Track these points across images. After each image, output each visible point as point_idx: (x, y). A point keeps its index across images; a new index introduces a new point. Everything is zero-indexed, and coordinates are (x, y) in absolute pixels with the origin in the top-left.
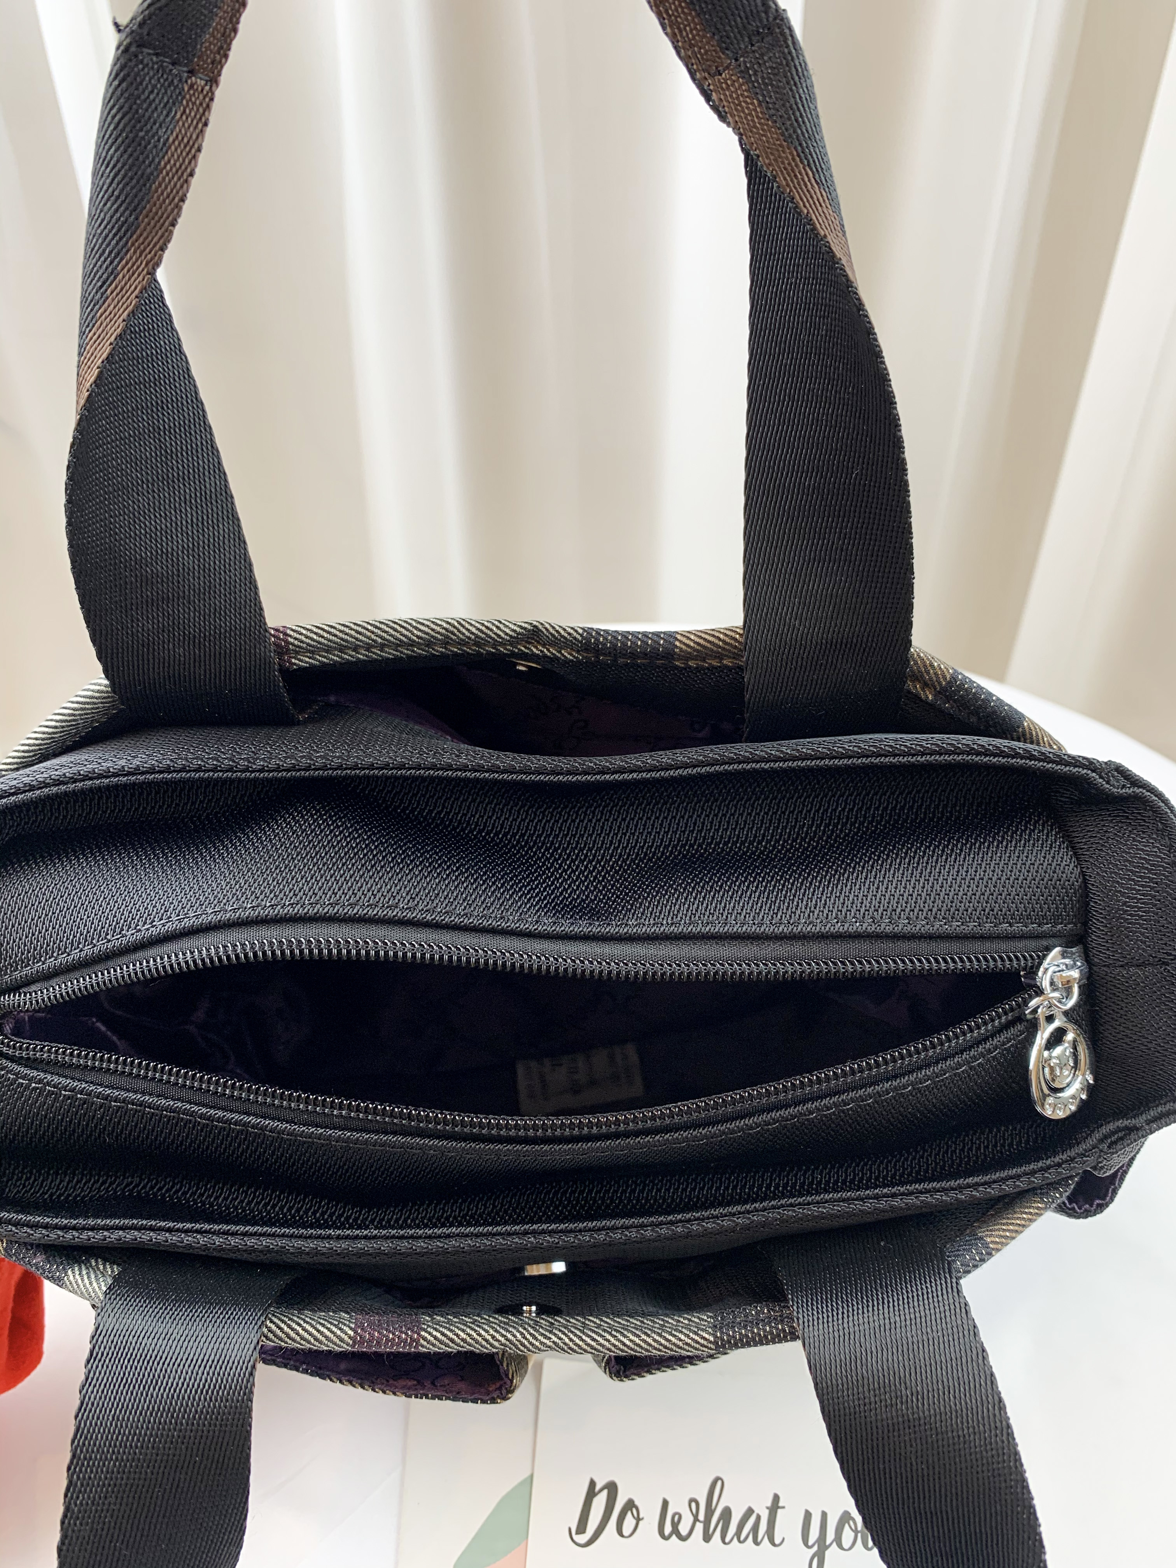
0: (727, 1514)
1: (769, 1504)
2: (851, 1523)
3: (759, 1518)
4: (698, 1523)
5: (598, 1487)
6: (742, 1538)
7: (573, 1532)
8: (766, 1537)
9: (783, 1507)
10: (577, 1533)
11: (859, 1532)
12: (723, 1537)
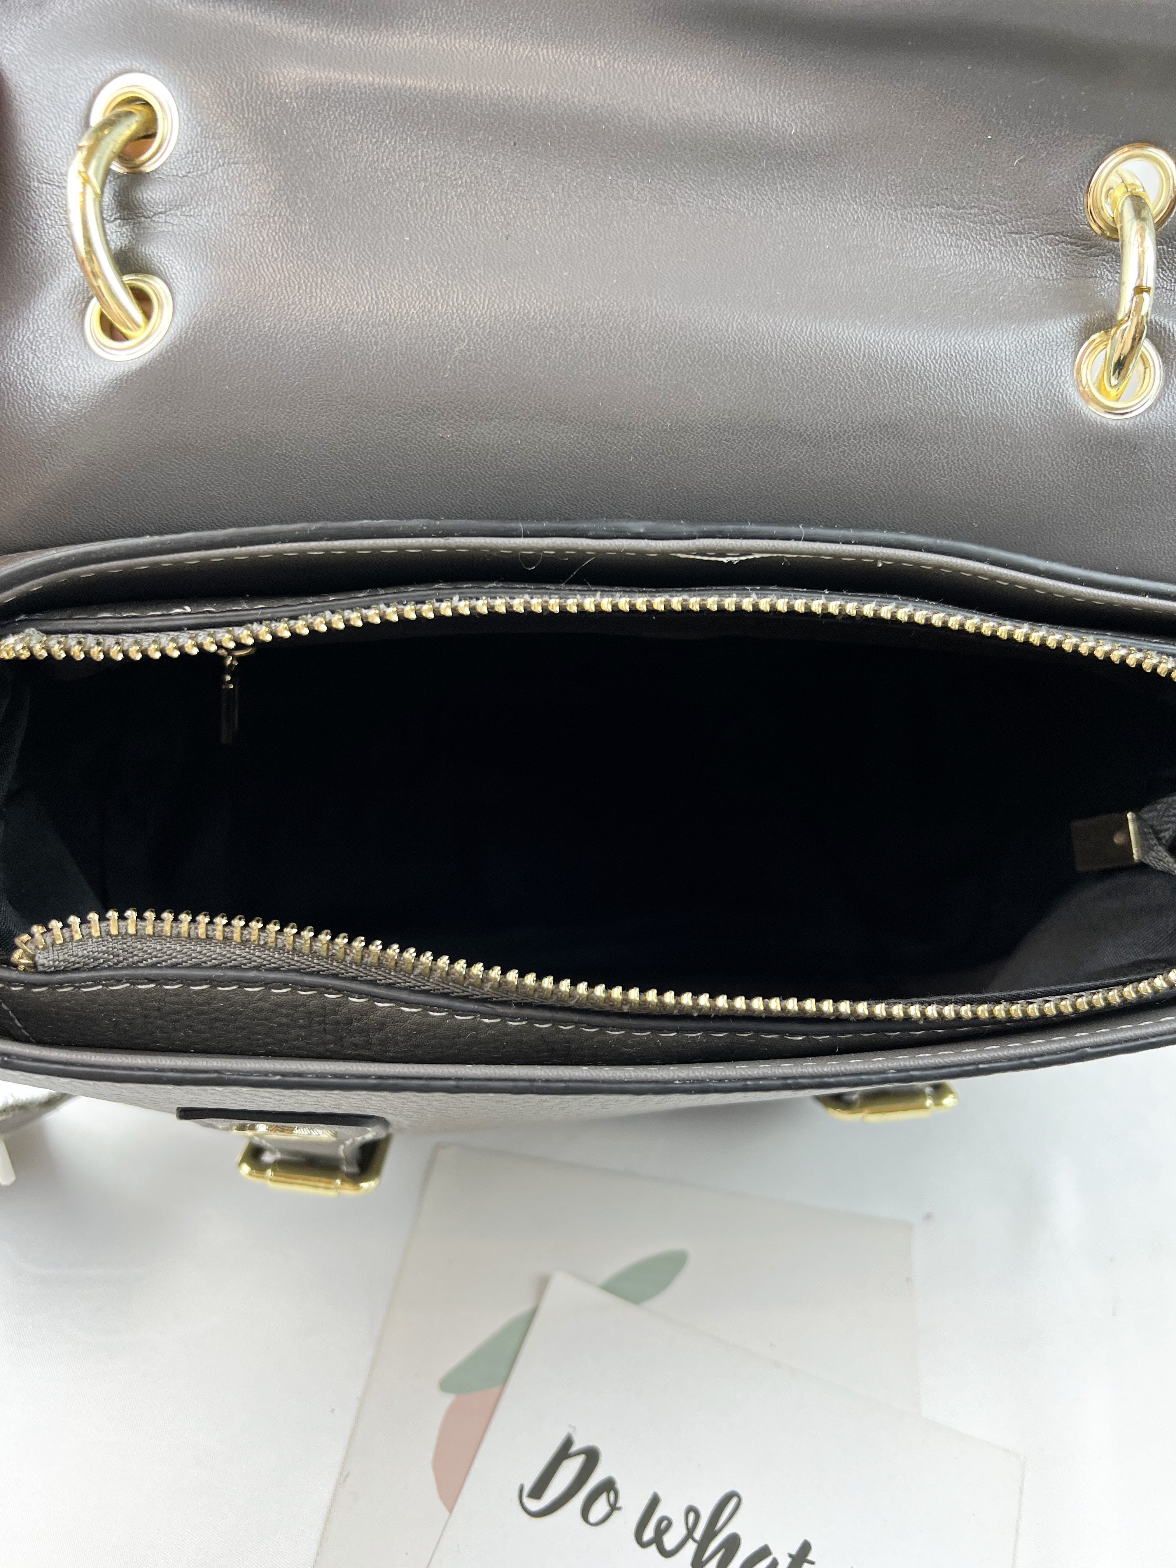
0: (733, 1543)
1: (794, 1551)
3: (775, 1563)
4: (690, 1541)
5: (574, 1449)
7: (526, 1492)
9: (813, 1563)
10: (530, 1494)
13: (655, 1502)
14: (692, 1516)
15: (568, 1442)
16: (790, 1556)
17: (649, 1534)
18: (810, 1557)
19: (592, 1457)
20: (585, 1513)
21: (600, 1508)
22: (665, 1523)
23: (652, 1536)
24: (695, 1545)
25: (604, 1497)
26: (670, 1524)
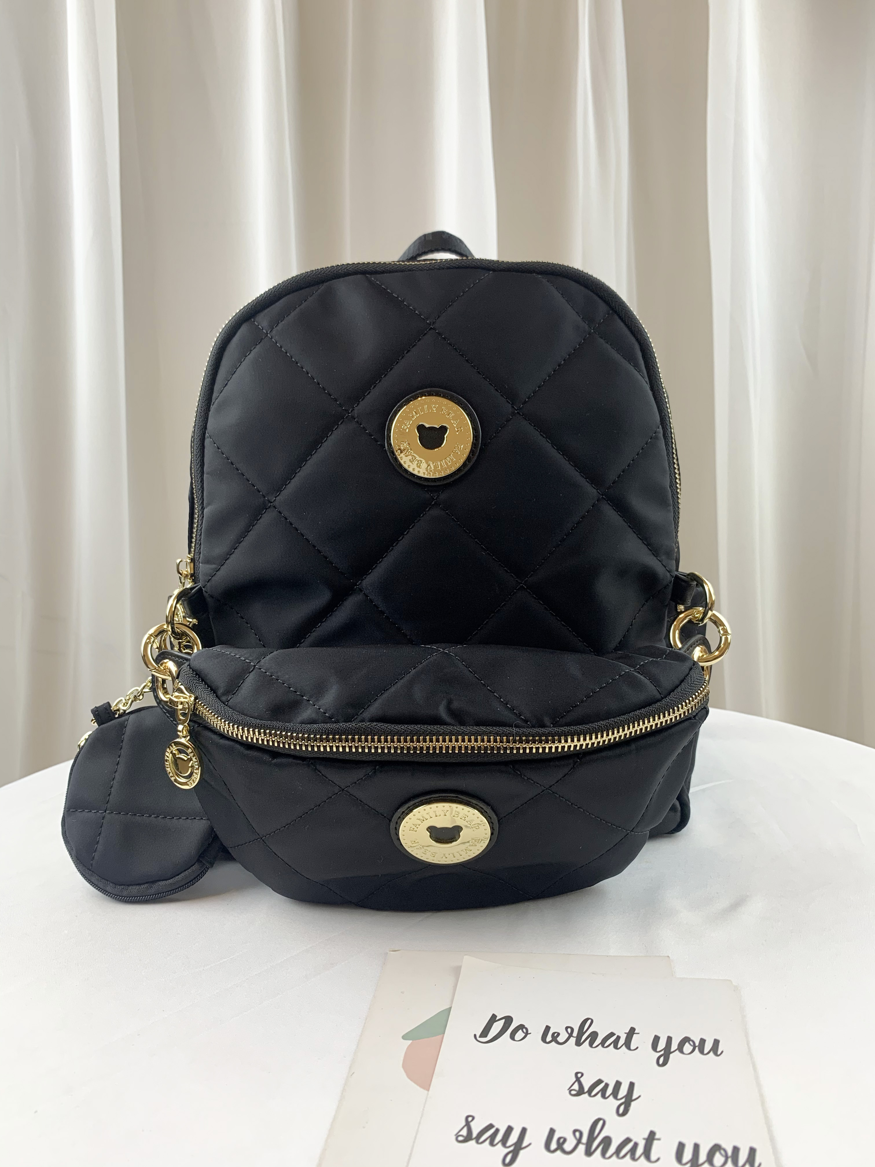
0: (594, 1036)
1: (627, 1031)
2: (691, 1042)
3: (618, 1038)
4: (572, 1038)
5: (497, 1019)
6: (606, 1045)
7: (478, 1036)
8: (624, 1046)
9: (638, 1033)
10: (480, 1037)
11: (696, 1047)
12: (591, 1045)
13: (548, 1028)
14: (569, 1030)
15: (494, 1017)
16: (625, 1033)
17: (549, 1038)
18: (636, 1032)
19: (508, 1020)
20: (512, 1037)
21: (520, 1034)
22: (556, 1034)
23: (551, 1039)
24: (575, 1038)
25: (520, 1031)
26: (559, 1034)
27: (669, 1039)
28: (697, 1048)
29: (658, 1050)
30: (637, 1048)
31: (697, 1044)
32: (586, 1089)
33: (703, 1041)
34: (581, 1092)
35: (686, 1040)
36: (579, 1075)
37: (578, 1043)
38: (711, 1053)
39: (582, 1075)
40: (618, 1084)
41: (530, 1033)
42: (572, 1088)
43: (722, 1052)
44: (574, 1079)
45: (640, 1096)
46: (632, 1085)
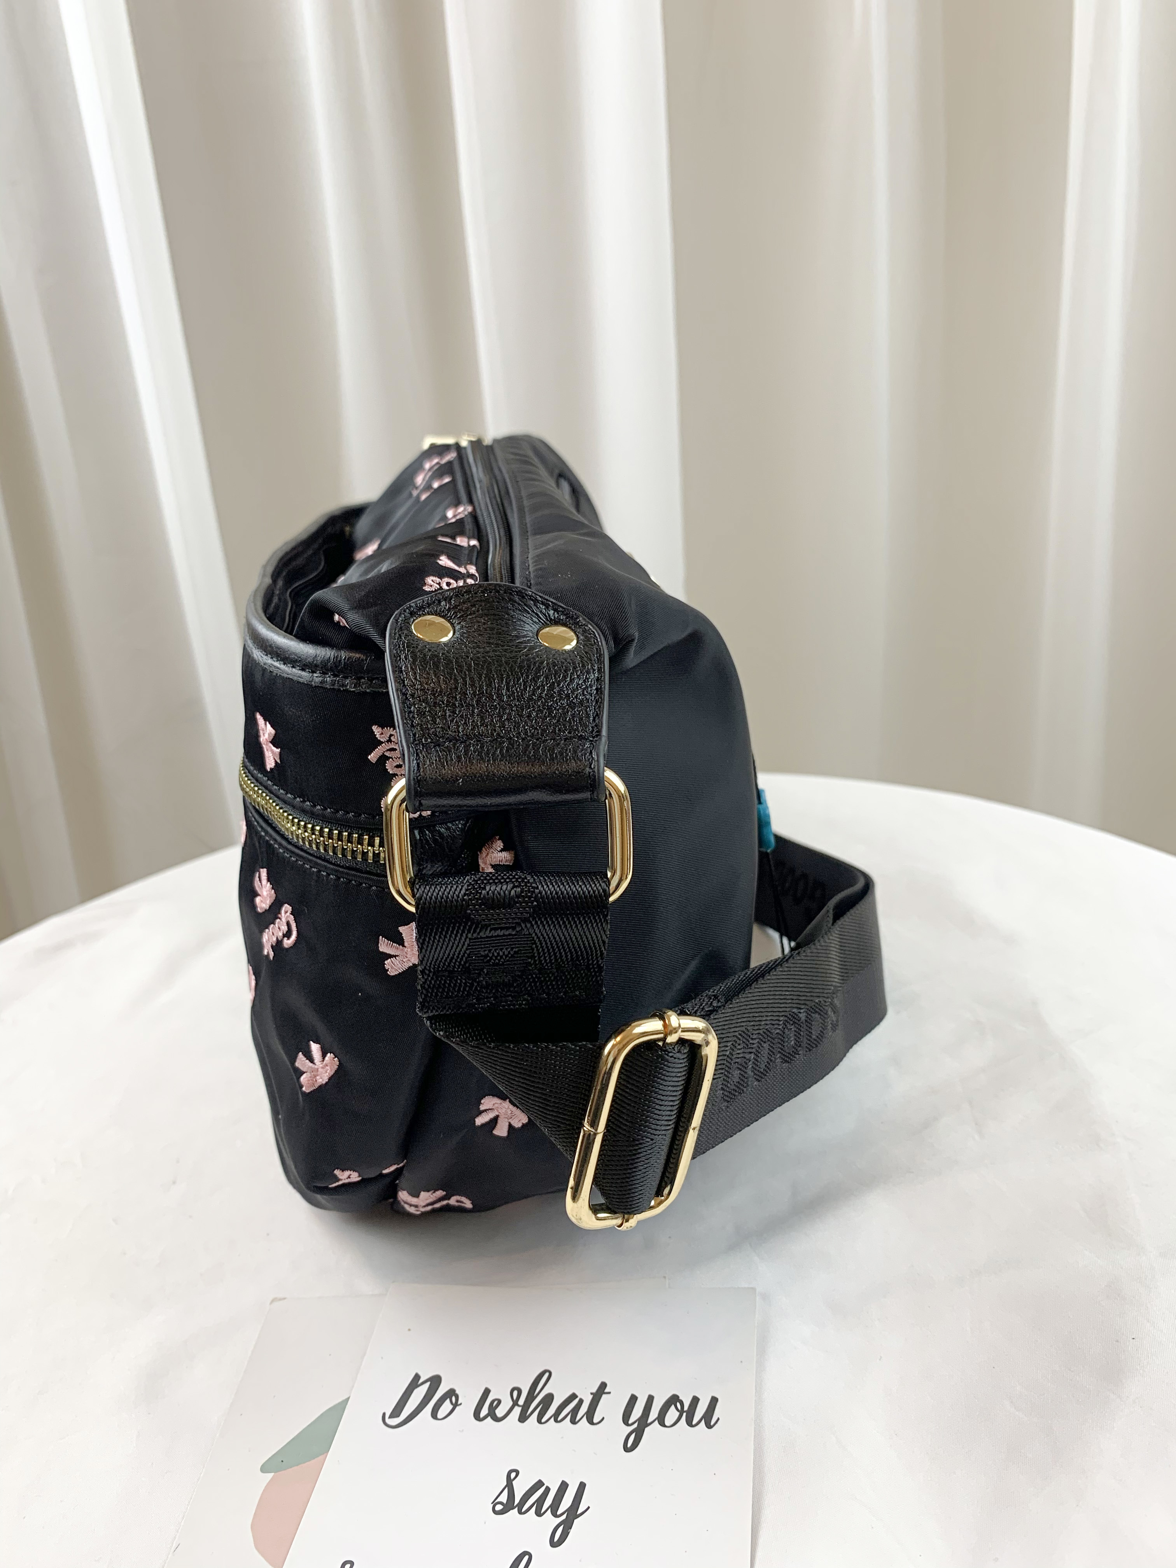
0: (549, 1398)
1: (595, 1390)
2: (678, 1405)
4: (516, 1407)
5: (421, 1380)
6: (560, 1418)
7: (387, 1416)
8: (585, 1417)
9: (609, 1393)
11: (685, 1412)
12: (539, 1421)
13: (487, 1392)
14: (515, 1393)
15: (417, 1377)
16: (591, 1394)
17: (484, 1411)
18: (606, 1390)
19: (436, 1381)
20: (434, 1415)
21: (447, 1406)
22: (496, 1403)
23: (487, 1412)
24: (520, 1409)
25: (448, 1400)
26: (499, 1402)
27: (651, 1399)
28: (685, 1414)
29: (630, 1422)
30: (603, 1418)
31: (686, 1408)
32: (517, 1501)
33: (695, 1401)
34: (508, 1507)
35: (674, 1400)
36: (513, 1475)
37: (523, 1418)
38: (703, 1421)
39: (517, 1473)
40: (564, 1486)
41: (461, 1404)
42: (498, 1500)
43: (718, 1419)
44: (505, 1484)
45: (589, 1508)
46: (582, 1486)
